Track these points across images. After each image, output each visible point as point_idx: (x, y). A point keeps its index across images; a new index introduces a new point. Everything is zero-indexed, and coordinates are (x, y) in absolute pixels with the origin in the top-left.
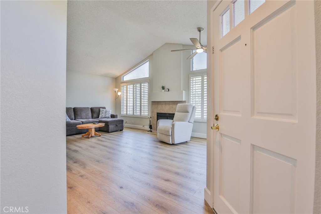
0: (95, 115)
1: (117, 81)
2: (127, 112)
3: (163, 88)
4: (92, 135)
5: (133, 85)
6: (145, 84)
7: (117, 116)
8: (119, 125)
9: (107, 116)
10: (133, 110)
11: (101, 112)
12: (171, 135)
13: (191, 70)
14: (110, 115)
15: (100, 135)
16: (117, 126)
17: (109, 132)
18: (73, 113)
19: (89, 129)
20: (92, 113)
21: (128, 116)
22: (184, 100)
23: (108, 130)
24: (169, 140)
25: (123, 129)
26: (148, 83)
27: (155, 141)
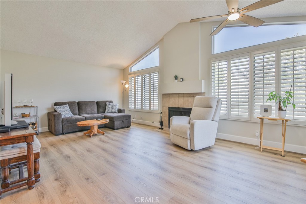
0: (101, 110)
1: (124, 72)
2: (135, 106)
3: (176, 78)
4: (94, 133)
5: (142, 76)
6: (154, 75)
7: (124, 110)
8: (126, 121)
9: (114, 110)
10: (142, 104)
11: (107, 106)
12: (189, 138)
13: (212, 54)
14: (117, 109)
15: (103, 133)
16: (123, 122)
17: (114, 129)
18: (77, 108)
19: (91, 126)
20: (97, 107)
21: (136, 110)
22: (202, 92)
23: (114, 126)
24: (187, 145)
25: (130, 125)
26: (158, 73)
27: (167, 143)
